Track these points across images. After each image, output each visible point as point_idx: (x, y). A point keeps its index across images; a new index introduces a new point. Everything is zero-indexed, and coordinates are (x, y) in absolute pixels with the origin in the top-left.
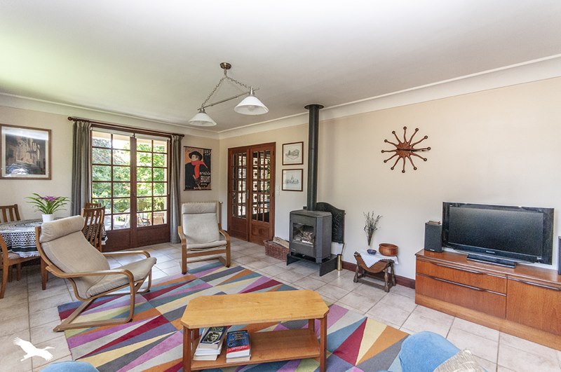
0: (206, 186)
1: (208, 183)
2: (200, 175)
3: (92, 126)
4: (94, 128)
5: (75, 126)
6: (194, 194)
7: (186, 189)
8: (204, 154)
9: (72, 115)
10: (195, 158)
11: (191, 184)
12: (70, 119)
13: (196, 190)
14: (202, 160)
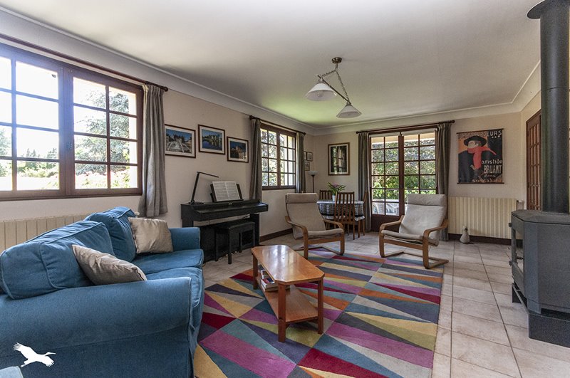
0: (495, 177)
1: (498, 175)
2: (483, 165)
3: (370, 134)
4: (372, 136)
5: (359, 137)
6: (472, 189)
7: (460, 182)
8: (489, 138)
9: (359, 130)
10: (473, 145)
11: (467, 177)
12: (357, 133)
13: (476, 183)
14: (486, 145)
